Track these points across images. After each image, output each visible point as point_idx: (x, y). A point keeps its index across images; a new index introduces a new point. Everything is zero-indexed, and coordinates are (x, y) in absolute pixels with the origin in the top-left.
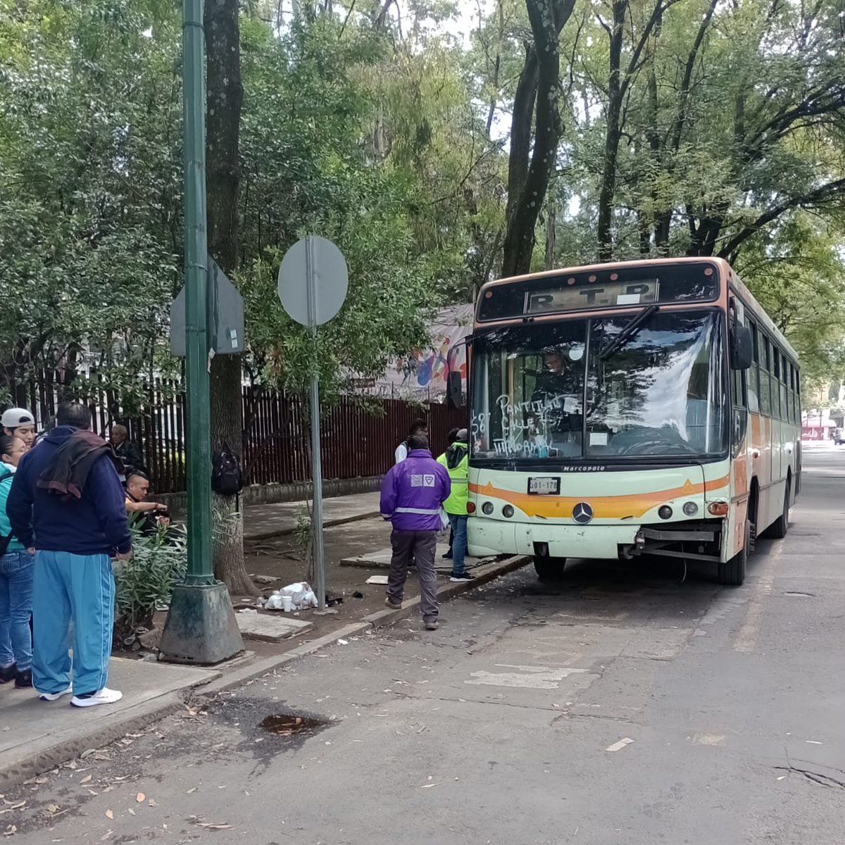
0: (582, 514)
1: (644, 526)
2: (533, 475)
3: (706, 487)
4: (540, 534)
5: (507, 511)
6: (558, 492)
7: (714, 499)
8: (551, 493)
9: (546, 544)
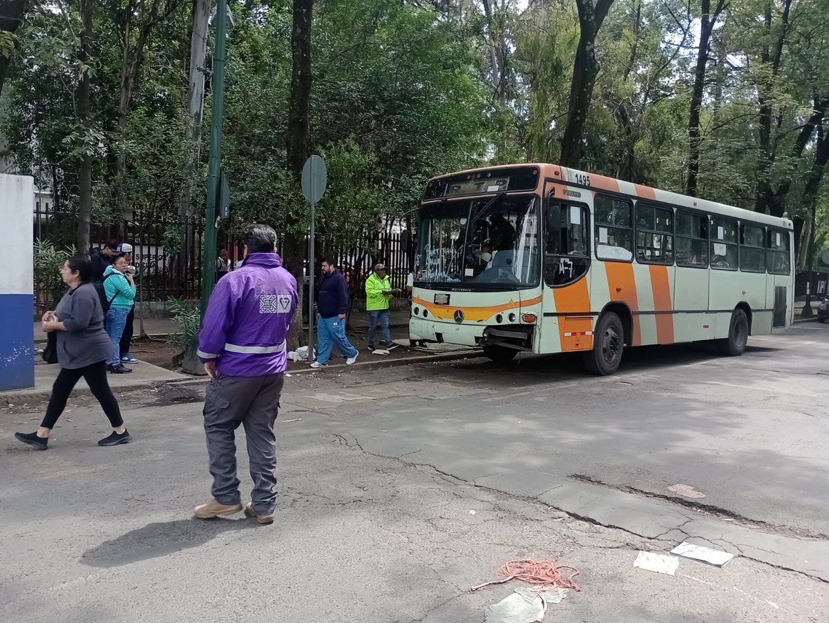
0: (459, 317)
1: (489, 327)
2: (438, 292)
3: (521, 304)
4: (439, 328)
5: (425, 313)
6: (448, 303)
7: (525, 313)
8: (444, 304)
9: (441, 334)
